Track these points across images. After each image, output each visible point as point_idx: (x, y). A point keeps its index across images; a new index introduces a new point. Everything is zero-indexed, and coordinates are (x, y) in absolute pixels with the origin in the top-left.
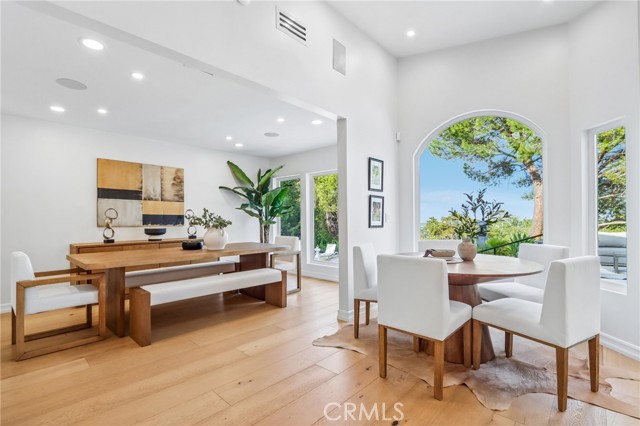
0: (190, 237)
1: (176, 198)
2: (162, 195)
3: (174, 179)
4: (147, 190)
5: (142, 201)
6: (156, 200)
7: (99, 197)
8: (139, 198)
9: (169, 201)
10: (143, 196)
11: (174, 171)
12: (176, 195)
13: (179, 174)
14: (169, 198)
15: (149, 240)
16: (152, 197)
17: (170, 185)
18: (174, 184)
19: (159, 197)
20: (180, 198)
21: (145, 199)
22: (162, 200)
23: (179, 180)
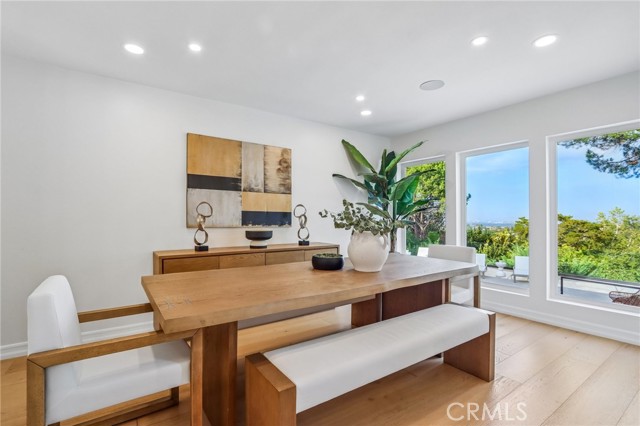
0: (301, 243)
1: (282, 189)
2: (265, 185)
3: (280, 163)
4: (247, 177)
5: (241, 193)
6: (258, 191)
7: (189, 186)
8: (237, 188)
9: (274, 192)
10: (243, 185)
11: (280, 152)
12: (284, 185)
13: (285, 156)
14: (274, 189)
15: (251, 247)
16: (253, 186)
17: (275, 171)
18: (279, 169)
19: (261, 187)
20: (287, 189)
21: (245, 190)
22: (265, 191)
23: (285, 165)
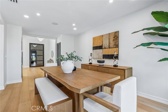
1: (115, 46)
2: (109, 46)
3: (114, 37)
4: (104, 45)
6: (107, 48)
7: (93, 49)
8: (102, 48)
9: (112, 48)
10: (103, 47)
11: (114, 33)
12: (115, 45)
13: (116, 34)
14: (112, 47)
15: (99, 65)
16: (106, 47)
17: (112, 41)
18: (114, 40)
19: (108, 47)
20: (117, 46)
21: (104, 49)
22: (109, 48)
23: (116, 37)
